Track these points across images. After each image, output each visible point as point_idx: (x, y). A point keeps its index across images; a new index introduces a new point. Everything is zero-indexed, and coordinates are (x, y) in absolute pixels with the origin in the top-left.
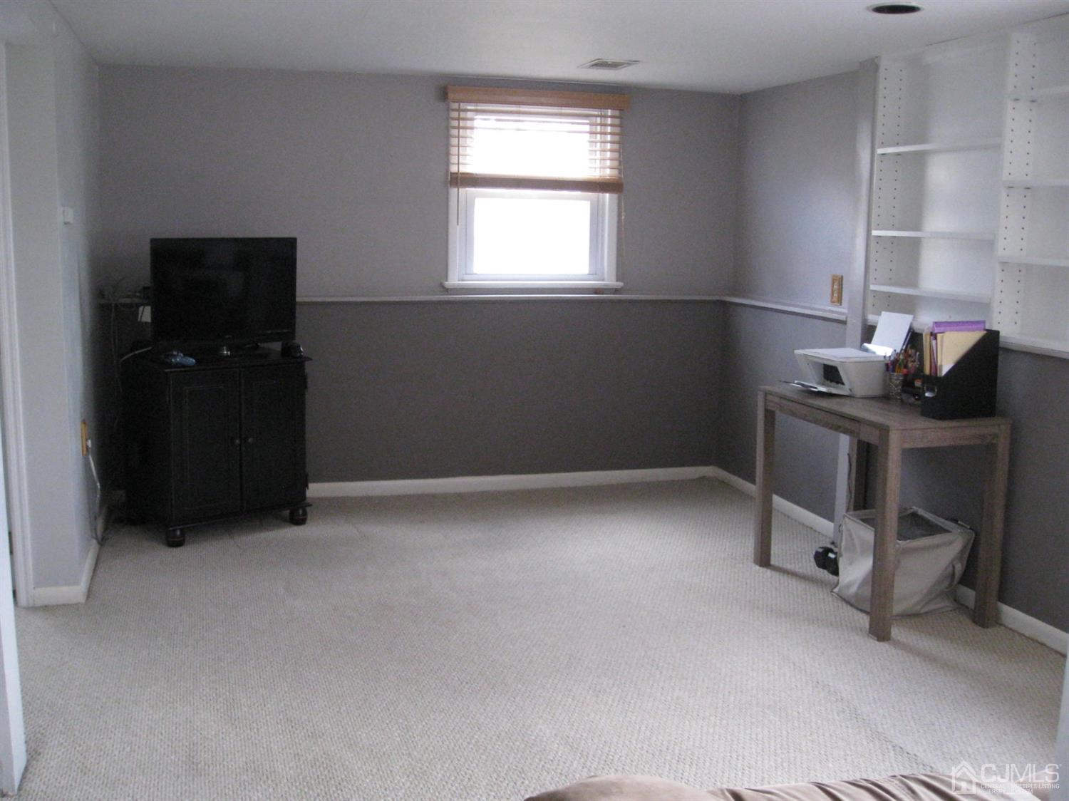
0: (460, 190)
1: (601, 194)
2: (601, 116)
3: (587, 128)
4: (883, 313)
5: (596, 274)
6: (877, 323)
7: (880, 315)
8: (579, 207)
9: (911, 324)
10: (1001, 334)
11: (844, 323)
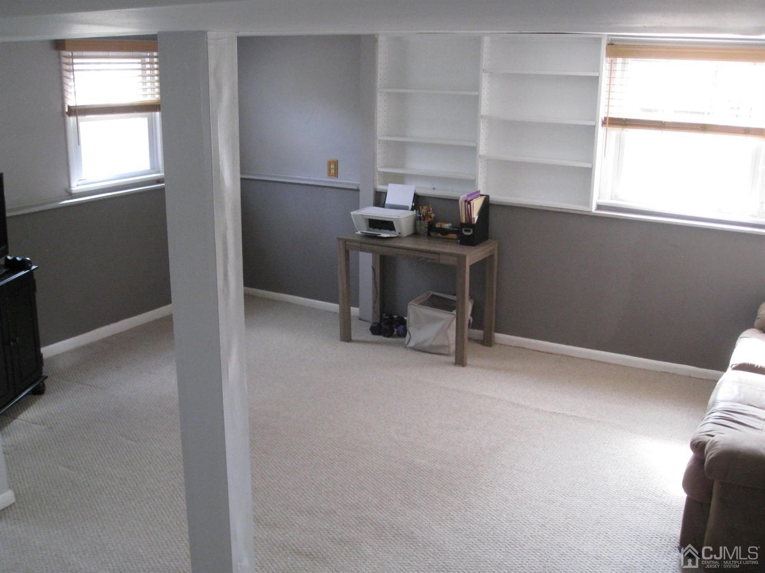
0: (79, 118)
1: (153, 113)
2: (149, 57)
3: (140, 66)
4: (389, 184)
5: (154, 169)
6: (387, 190)
7: (388, 185)
8: (140, 122)
9: (415, 191)
10: (490, 197)
11: (358, 190)
